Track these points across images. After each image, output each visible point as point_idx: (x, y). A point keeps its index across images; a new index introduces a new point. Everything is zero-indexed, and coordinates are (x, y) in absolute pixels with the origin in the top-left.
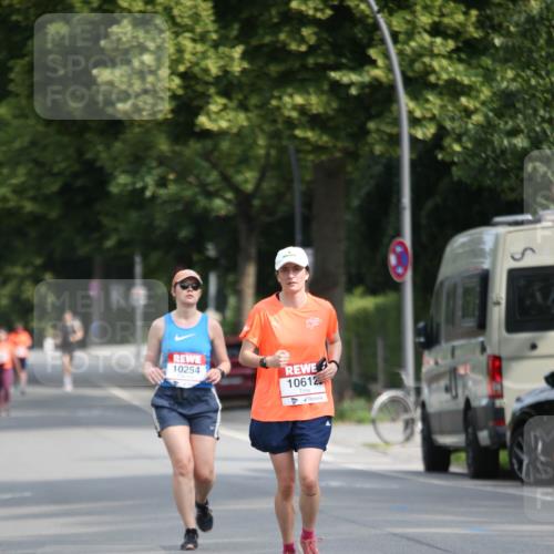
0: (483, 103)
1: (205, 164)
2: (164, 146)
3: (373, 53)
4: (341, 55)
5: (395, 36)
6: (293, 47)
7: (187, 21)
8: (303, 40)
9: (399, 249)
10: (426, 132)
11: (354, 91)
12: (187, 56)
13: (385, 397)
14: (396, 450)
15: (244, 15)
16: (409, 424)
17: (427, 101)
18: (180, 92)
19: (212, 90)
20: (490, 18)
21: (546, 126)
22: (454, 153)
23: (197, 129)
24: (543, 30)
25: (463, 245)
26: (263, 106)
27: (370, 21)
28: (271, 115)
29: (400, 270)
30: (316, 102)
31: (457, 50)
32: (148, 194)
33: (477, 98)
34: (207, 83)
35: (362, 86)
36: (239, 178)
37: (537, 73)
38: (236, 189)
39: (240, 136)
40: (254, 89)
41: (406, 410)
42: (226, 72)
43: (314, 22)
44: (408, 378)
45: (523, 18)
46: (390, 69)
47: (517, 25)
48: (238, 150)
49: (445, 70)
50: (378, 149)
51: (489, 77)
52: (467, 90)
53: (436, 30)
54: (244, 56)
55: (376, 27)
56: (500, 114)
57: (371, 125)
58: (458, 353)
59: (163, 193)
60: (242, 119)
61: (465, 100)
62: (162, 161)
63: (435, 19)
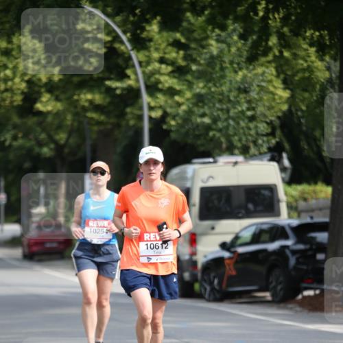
0: (188, 100)
1: (38, 129)
2: (16, 119)
3: (129, 72)
4: (111, 73)
5: (140, 63)
10: (157, 114)
11: (118, 92)
17: (157, 98)
18: (26, 90)
19: (43, 90)
20: (190, 56)
21: (220, 112)
22: (171, 126)
23: (34, 111)
24: (218, 62)
25: (176, 174)
26: (70, 98)
27: (126, 55)
28: (74, 104)
30: (98, 98)
31: (173, 72)
32: (7, 143)
33: (183, 97)
34: (41, 87)
35: (123, 89)
36: (57, 137)
37: (215, 85)
38: (56, 142)
39: (57, 114)
45: (208, 56)
46: (137, 80)
47: (205, 60)
48: (56, 122)
49: (167, 81)
50: (132, 122)
51: (190, 85)
52: (178, 93)
53: (162, 61)
55: (130, 58)
56: (196, 104)
57: (128, 110)
59: (15, 144)
60: (59, 106)
61: (177, 98)
62: (15, 127)
63: (161, 55)
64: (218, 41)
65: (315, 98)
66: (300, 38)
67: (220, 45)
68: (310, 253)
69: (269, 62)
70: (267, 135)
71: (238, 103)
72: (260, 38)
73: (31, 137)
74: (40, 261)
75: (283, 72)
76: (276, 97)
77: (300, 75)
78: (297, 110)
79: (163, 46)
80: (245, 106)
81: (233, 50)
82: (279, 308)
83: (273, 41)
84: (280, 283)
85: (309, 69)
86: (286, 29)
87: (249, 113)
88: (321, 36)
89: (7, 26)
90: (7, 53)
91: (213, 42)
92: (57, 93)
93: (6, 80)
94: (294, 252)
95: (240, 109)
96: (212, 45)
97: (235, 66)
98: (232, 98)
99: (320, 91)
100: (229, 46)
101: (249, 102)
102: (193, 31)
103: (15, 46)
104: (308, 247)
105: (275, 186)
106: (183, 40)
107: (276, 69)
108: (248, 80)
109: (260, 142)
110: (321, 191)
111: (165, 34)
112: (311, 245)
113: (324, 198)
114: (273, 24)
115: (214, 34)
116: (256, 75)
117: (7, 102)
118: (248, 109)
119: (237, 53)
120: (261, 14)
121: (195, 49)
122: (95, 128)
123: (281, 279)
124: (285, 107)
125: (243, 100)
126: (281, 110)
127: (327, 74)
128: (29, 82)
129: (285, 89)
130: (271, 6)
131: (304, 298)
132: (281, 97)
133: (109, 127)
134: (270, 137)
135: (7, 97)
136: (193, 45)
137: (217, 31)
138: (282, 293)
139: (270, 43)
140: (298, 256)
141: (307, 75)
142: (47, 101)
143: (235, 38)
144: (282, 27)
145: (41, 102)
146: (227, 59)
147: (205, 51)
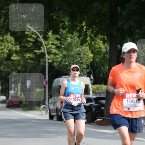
0: (61, 57)
1: (12, 65)
2: (5, 62)
3: (42, 47)
4: (36, 48)
5: (45, 45)
6: (28, 46)
7: (10, 41)
8: (29, 45)
9: (46, 81)
10: (50, 61)
11: (38, 54)
12: (10, 47)
13: (42, 106)
14: (44, 116)
15: (20, 40)
16: (47, 111)
17: (51, 56)
18: (8, 53)
19: (14, 53)
20: (62, 43)
21: (71, 61)
22: (55, 65)
23: (11, 59)
25: (57, 81)
26: (22, 56)
27: (41, 42)
28: (24, 57)
29: (46, 85)
30: (31, 56)
31: (56, 48)
32: (2, 70)
33: (59, 56)
34: (13, 52)
35: (40, 53)
36: (18, 68)
38: (18, 70)
39: (18, 61)
40: (21, 53)
41: (46, 109)
42: (16, 50)
43: (31, 42)
44: (47, 103)
45: (67, 43)
46: (44, 50)
48: (18, 63)
49: (54, 51)
50: (42, 64)
51: (62, 52)
52: (58, 54)
53: (52, 44)
54: (19, 47)
55: (42, 43)
56: (63, 58)
57: (41, 60)
58: (55, 99)
59: (4, 70)
60: (19, 58)
61: (57, 56)
62: (4, 65)
63: (52, 42)
64: (70, 38)
65: (101, 57)
66: (97, 38)
67: (71, 39)
68: (99, 107)
69: (87, 45)
70: (86, 69)
71: (77, 58)
72: (84, 38)
73: (10, 68)
74: (12, 108)
75: (91, 49)
76: (89, 57)
77: (97, 50)
78: (96, 61)
79: (53, 39)
80: (79, 59)
81: (76, 41)
82: (89, 124)
83: (88, 39)
84: (90, 116)
85: (100, 48)
86: (92, 35)
87: (81, 61)
88: (104, 37)
89: (3, 32)
90: (2, 41)
91: (69, 39)
92: (18, 54)
93: (2, 49)
94: (94, 107)
95: (78, 60)
96: (68, 39)
97: (76, 46)
98: (75, 57)
99: (103, 55)
100: (74, 40)
101: (80, 58)
102: (63, 35)
103: (5, 39)
104: (99, 105)
105: (88, 85)
106: (59, 38)
107: (89, 47)
108: (80, 51)
109: (84, 71)
110: (103, 87)
111: (53, 36)
112: (100, 104)
113: (104, 89)
114: (88, 33)
115: (69, 36)
116: (83, 49)
117: (2, 57)
118: (80, 60)
119: (77, 42)
120: (85, 30)
121: (63, 41)
122: (30, 65)
123: (90, 115)
124: (92, 60)
125: (79, 57)
126: (90, 61)
127: (105, 50)
128: (9, 50)
129: (91, 54)
130: (88, 28)
131: (97, 121)
132: (90, 57)
133: (35, 65)
134: (87, 69)
135: (2, 55)
136: (62, 39)
137: (70, 35)
138: (90, 120)
139: (87, 39)
140: (95, 108)
141: (99, 50)
142: (15, 56)
143: (76, 37)
144: (91, 34)
145: (13, 57)
146: (73, 44)
147: (66, 41)
